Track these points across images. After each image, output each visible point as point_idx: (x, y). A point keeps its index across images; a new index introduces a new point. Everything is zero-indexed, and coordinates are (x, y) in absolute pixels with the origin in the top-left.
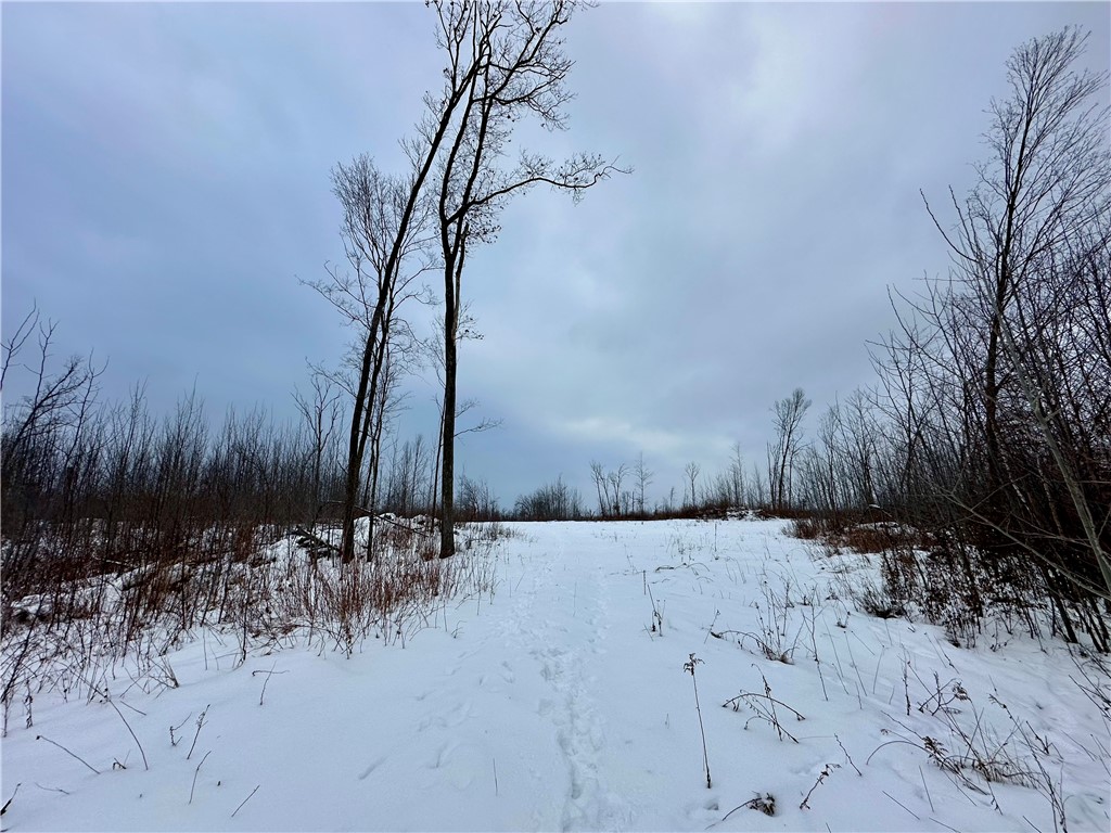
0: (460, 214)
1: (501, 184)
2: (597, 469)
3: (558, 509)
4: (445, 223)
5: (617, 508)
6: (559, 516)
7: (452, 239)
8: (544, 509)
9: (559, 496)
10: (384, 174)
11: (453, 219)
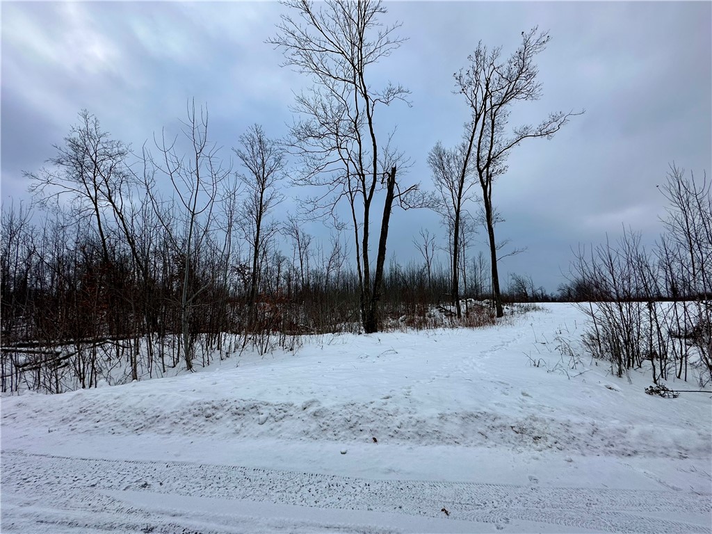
0: (487, 166)
1: (505, 145)
4: (480, 172)
7: (484, 178)
10: (447, 149)
11: (484, 169)
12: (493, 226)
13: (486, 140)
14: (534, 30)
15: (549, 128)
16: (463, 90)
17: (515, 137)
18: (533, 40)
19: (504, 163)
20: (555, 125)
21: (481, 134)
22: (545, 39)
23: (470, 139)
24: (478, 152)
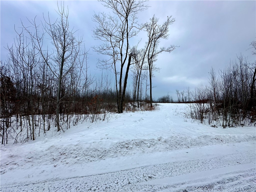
0: (151, 58)
1: (157, 52)
2: (177, 91)
3: (168, 100)
4: (149, 60)
5: (183, 100)
6: (168, 102)
7: (150, 62)
8: (164, 100)
9: (168, 98)
11: (150, 59)
12: (151, 78)
13: (152, 49)
14: (171, 17)
15: (170, 49)
16: (147, 30)
17: (160, 50)
18: (170, 19)
19: (156, 58)
20: (172, 49)
21: (150, 47)
22: (174, 20)
23: (147, 48)
24: (149, 53)
